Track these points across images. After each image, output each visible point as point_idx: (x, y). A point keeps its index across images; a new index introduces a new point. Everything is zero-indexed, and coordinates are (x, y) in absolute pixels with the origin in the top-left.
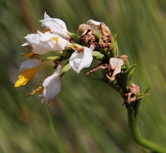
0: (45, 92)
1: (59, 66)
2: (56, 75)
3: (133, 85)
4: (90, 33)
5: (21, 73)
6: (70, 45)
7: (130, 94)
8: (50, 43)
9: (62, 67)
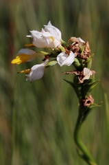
0: (31, 74)
1: (47, 60)
2: (43, 65)
3: (91, 96)
4: (77, 45)
5: (19, 55)
6: (61, 47)
7: (87, 100)
8: (48, 40)
9: (49, 62)
